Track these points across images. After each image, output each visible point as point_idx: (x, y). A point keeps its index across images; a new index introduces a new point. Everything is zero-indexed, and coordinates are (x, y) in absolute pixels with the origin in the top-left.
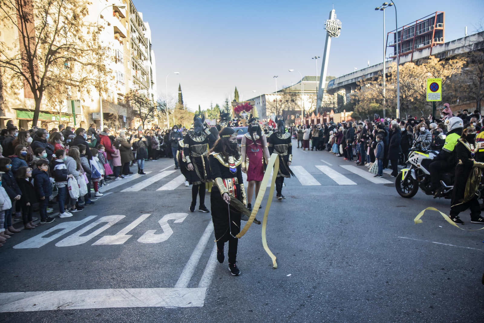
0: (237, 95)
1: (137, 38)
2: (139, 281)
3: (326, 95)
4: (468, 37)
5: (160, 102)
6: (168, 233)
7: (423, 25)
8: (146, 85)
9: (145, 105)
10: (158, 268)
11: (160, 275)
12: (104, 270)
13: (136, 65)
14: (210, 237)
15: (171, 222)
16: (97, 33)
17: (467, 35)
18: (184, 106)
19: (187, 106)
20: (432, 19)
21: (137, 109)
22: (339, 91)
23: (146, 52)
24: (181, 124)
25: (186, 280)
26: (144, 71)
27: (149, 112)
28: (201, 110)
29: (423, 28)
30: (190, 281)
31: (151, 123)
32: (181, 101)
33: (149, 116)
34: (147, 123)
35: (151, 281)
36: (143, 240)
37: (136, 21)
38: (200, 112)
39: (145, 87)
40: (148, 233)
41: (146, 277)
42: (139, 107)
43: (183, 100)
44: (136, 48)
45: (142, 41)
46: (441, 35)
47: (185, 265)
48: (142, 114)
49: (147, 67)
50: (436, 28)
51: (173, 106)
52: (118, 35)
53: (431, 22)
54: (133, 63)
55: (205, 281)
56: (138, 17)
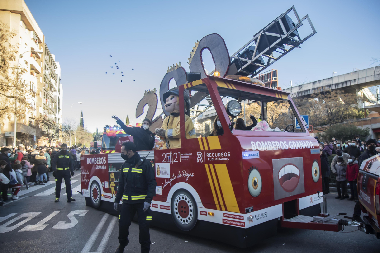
0: (128, 122)
1: (49, 74)
2: (57, 250)
3: (197, 124)
4: (293, 87)
5: (65, 125)
6: (74, 222)
7: (264, 78)
8: (54, 110)
9: (52, 127)
10: (69, 243)
11: (71, 246)
12: (30, 245)
13: (46, 95)
14: (105, 224)
15: (76, 216)
16: (20, 73)
17: (292, 87)
18: (85, 128)
19: (87, 129)
20: (270, 74)
21: (45, 130)
22: (207, 121)
23: (56, 85)
24: (81, 143)
25: (88, 248)
26: (53, 100)
27: (56, 133)
28: (99, 132)
29: (264, 80)
30: (91, 248)
31: (55, 141)
32: (82, 124)
33: (55, 136)
34: (53, 141)
35: (65, 250)
36: (57, 228)
37: (50, 61)
38: (97, 133)
39: (53, 112)
40: (60, 223)
41: (61, 248)
42: (48, 128)
43: (84, 123)
44: (48, 82)
45: (53, 76)
46: (276, 85)
47: (87, 240)
48: (49, 134)
49: (56, 96)
50: (272, 80)
51: (75, 129)
52: (33, 71)
53: (269, 76)
54: (45, 93)
55: (101, 248)
56: (51, 58)
